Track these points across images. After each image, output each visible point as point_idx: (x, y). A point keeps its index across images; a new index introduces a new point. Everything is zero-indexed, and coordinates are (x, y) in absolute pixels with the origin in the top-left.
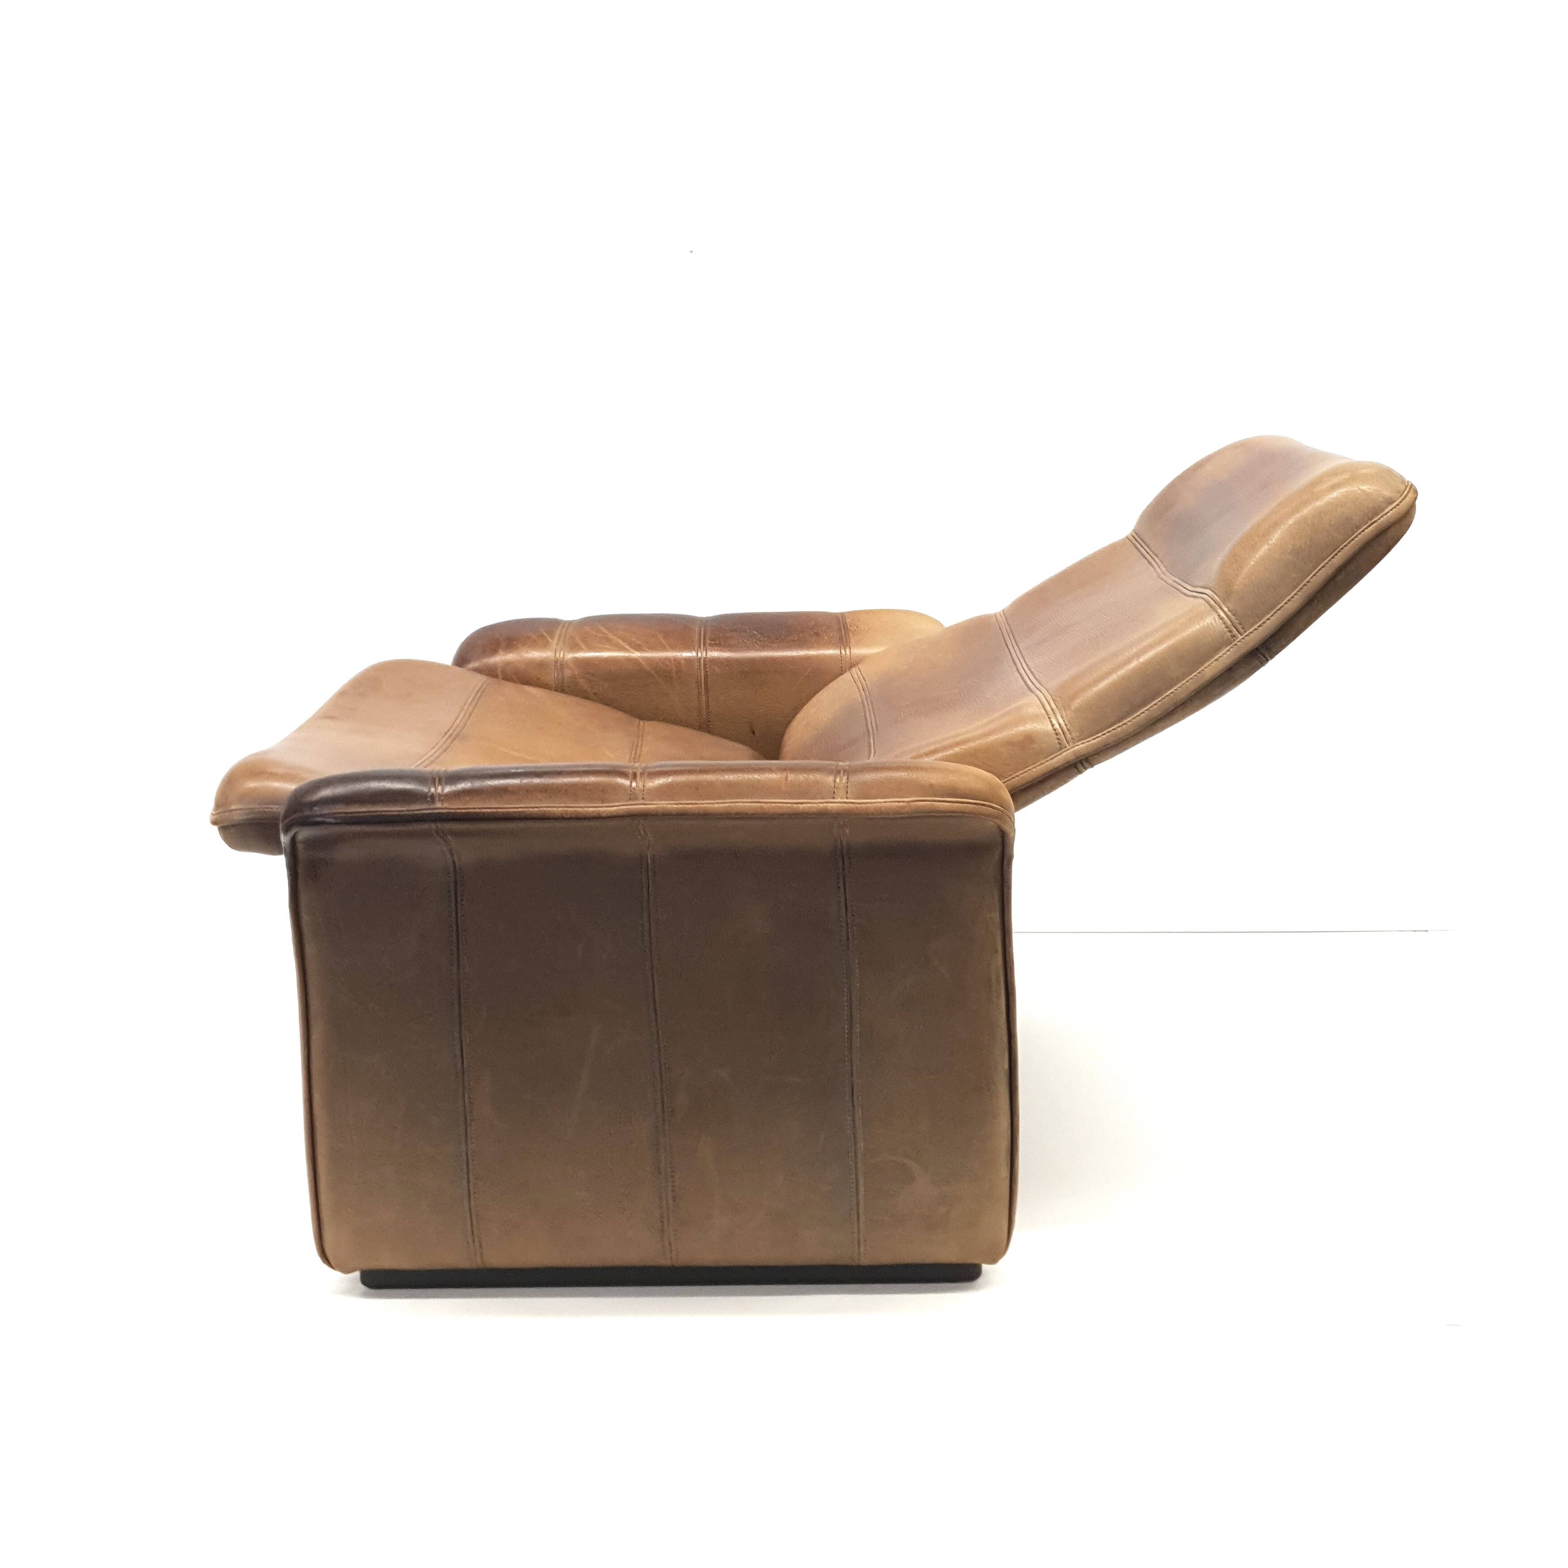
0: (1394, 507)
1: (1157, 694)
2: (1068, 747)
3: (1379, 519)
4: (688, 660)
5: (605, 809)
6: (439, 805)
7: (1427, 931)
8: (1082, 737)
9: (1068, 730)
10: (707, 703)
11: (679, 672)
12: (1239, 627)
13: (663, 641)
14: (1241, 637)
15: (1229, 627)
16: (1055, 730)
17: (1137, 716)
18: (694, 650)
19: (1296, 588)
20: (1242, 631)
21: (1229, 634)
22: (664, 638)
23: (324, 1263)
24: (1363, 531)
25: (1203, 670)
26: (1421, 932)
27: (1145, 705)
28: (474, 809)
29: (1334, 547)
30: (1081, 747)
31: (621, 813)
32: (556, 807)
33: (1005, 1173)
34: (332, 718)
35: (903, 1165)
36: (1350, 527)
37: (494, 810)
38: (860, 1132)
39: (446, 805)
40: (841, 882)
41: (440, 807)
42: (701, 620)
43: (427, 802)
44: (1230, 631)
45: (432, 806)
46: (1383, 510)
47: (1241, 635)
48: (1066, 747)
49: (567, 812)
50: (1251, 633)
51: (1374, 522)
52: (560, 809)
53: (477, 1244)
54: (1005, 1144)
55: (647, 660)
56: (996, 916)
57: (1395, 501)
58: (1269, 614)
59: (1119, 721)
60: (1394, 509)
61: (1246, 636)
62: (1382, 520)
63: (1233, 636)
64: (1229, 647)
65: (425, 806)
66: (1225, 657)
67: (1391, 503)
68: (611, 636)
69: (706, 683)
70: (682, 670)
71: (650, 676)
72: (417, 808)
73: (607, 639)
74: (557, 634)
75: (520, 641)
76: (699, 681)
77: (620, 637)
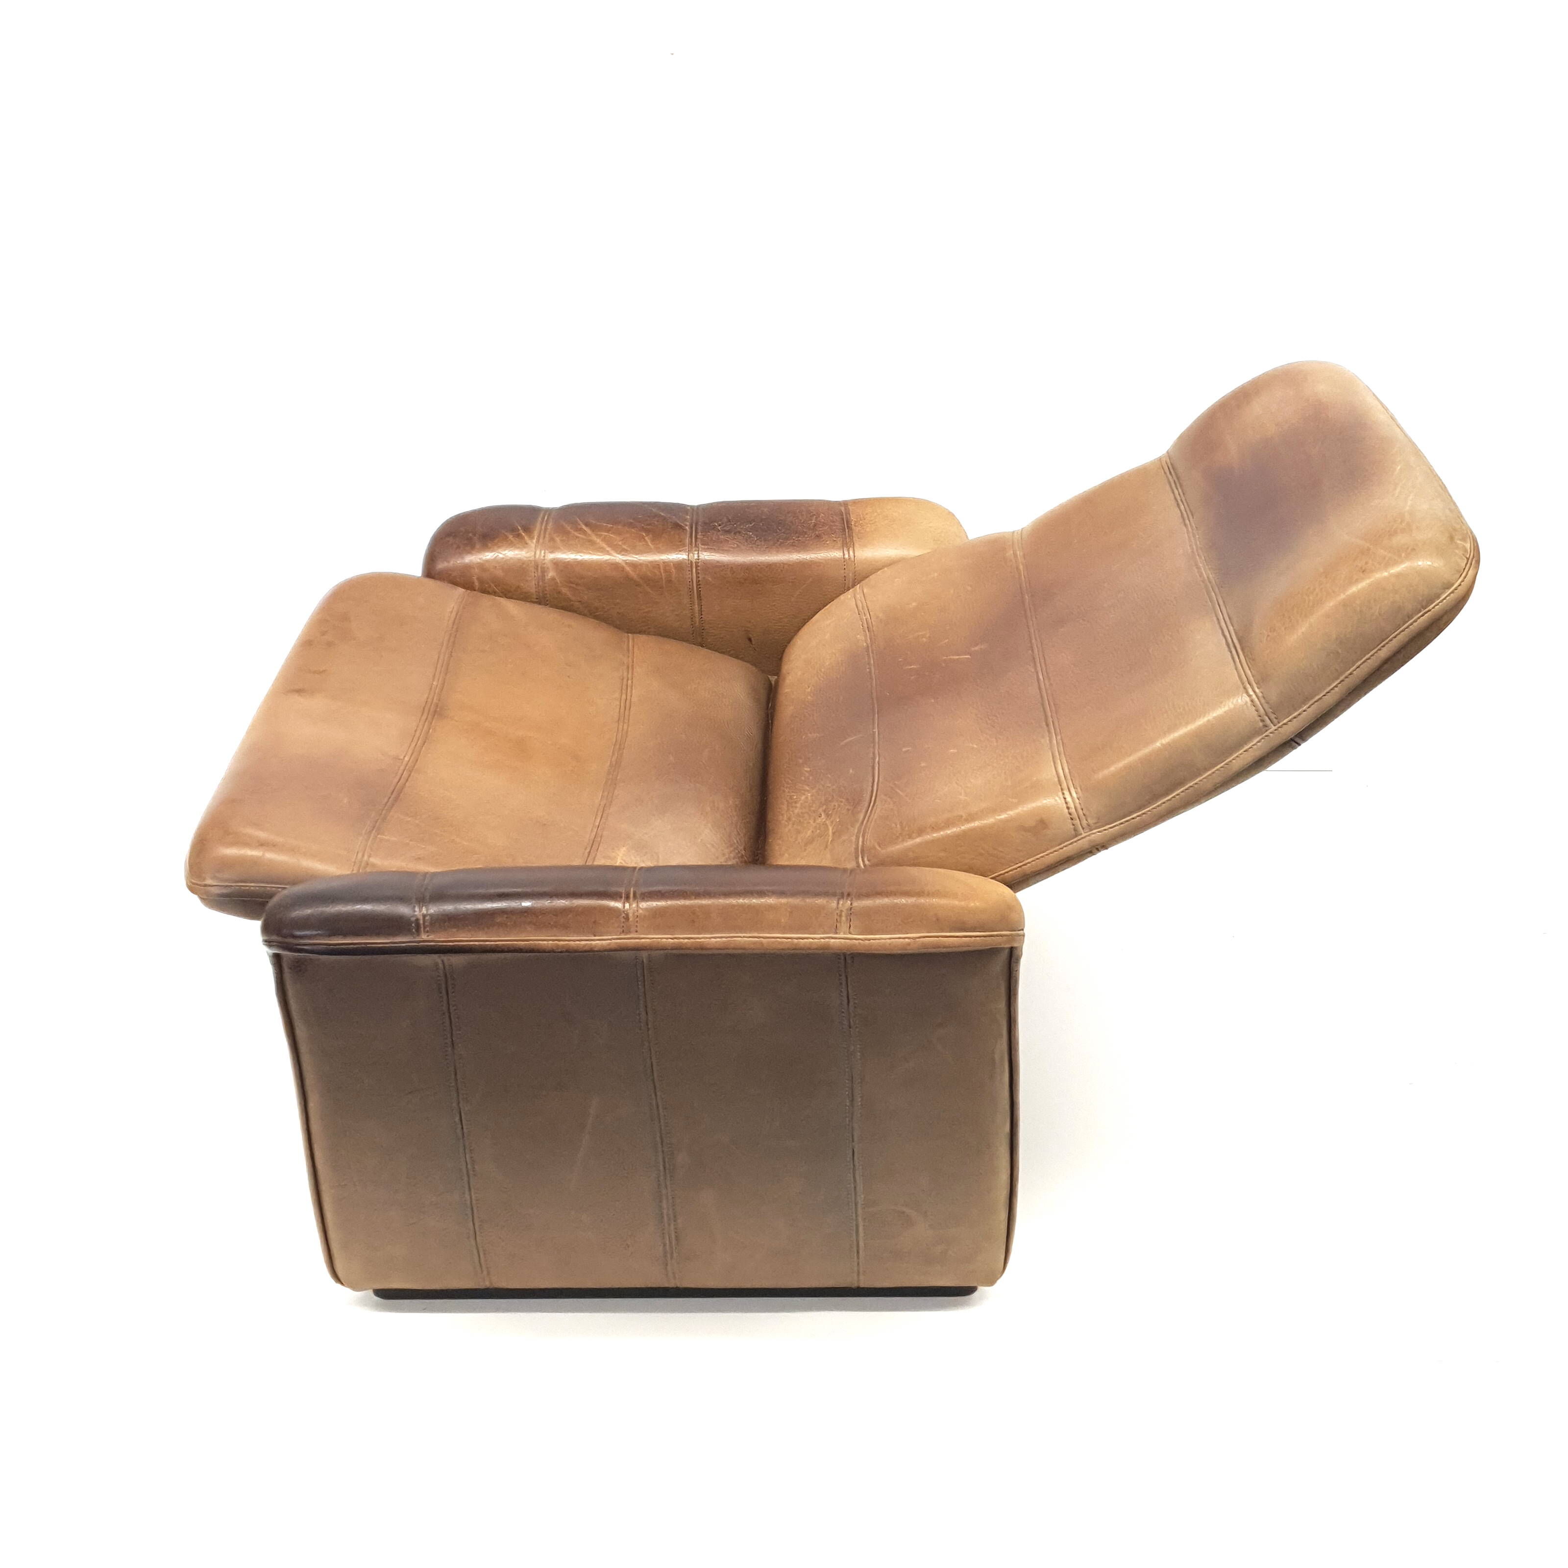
0: (1452, 592)
1: (1181, 783)
2: (1084, 835)
3: (1433, 608)
4: (679, 565)
5: (597, 942)
6: (424, 937)
8: (1098, 825)
9: (1084, 815)
10: (700, 610)
11: (670, 581)
12: (1273, 716)
13: (651, 545)
14: (1274, 728)
15: (1262, 716)
16: (1070, 814)
17: (1158, 806)
18: (684, 551)
19: (1337, 679)
20: (1275, 721)
21: (1261, 724)
22: (652, 540)
23: (336, 1283)
24: (1415, 621)
25: (1231, 761)
27: (1167, 794)
28: (461, 942)
29: (1383, 639)
30: (1096, 835)
31: (613, 946)
32: (545, 940)
33: (1004, 1216)
34: (299, 691)
35: (904, 1212)
36: (1402, 616)
37: (482, 944)
38: (860, 1187)
39: (431, 937)
40: (843, 978)
41: (425, 939)
42: (692, 507)
44: (1263, 721)
45: (418, 939)
46: (1438, 597)
47: (1275, 725)
48: (1081, 834)
49: (557, 946)
50: (1285, 724)
51: (1429, 611)
53: (485, 1273)
54: (1004, 1193)
55: (634, 566)
56: (1002, 1005)
57: (1453, 585)
58: (1305, 705)
59: (1140, 809)
60: (1452, 595)
61: (1279, 727)
62: (1436, 607)
63: (1265, 726)
64: (1260, 737)
65: (410, 938)
66: (1256, 747)
67: (1448, 588)
68: (594, 538)
69: (699, 592)
70: (673, 580)
71: (638, 585)
72: (402, 940)
73: (590, 541)
74: (536, 534)
75: (496, 541)
76: (691, 590)
77: (604, 540)
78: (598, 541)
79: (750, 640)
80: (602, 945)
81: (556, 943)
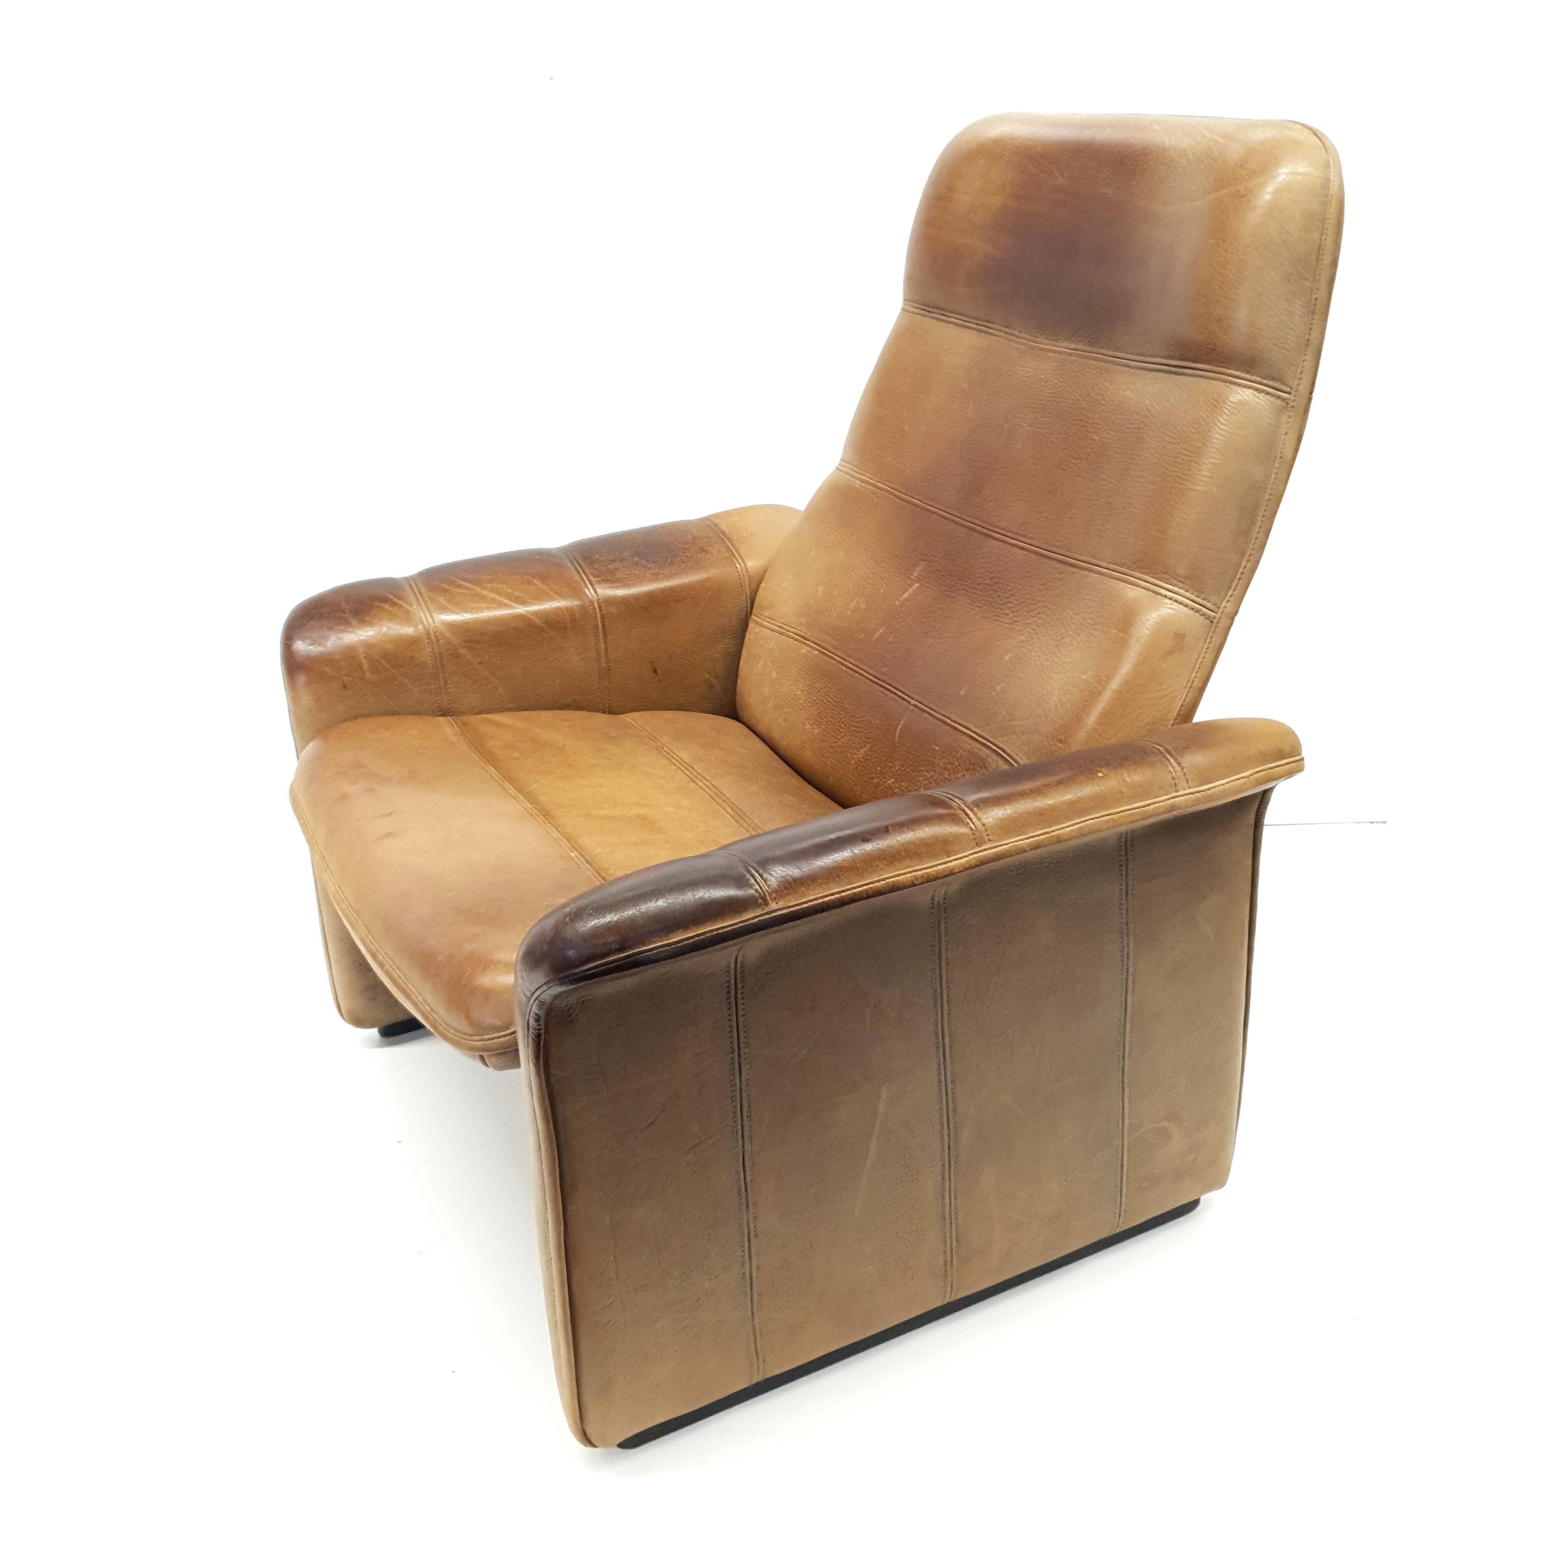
5: (954, 863)
6: (773, 906)
7: (1385, 822)
10: (606, 648)
11: (573, 620)
13: (545, 588)
22: (543, 582)
26: (1379, 824)
28: (816, 899)
31: (973, 863)
37: (838, 896)
39: (781, 904)
41: (778, 907)
43: (758, 906)
45: (767, 909)
52: (908, 875)
55: (536, 614)
65: (759, 912)
68: (479, 590)
69: (604, 626)
70: (577, 617)
71: (542, 630)
72: (750, 916)
73: (477, 595)
74: (413, 600)
75: (373, 612)
76: (596, 627)
77: (491, 591)
78: (486, 592)
79: (655, 671)
80: (961, 864)
81: (914, 875)
